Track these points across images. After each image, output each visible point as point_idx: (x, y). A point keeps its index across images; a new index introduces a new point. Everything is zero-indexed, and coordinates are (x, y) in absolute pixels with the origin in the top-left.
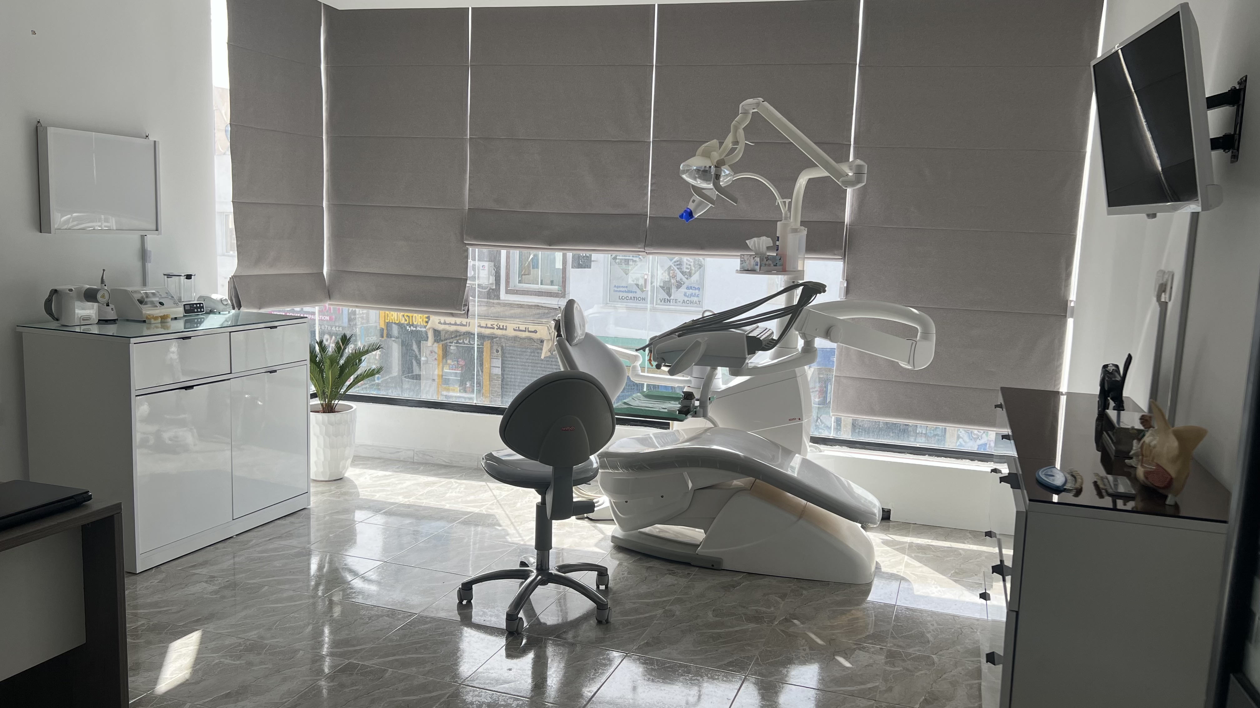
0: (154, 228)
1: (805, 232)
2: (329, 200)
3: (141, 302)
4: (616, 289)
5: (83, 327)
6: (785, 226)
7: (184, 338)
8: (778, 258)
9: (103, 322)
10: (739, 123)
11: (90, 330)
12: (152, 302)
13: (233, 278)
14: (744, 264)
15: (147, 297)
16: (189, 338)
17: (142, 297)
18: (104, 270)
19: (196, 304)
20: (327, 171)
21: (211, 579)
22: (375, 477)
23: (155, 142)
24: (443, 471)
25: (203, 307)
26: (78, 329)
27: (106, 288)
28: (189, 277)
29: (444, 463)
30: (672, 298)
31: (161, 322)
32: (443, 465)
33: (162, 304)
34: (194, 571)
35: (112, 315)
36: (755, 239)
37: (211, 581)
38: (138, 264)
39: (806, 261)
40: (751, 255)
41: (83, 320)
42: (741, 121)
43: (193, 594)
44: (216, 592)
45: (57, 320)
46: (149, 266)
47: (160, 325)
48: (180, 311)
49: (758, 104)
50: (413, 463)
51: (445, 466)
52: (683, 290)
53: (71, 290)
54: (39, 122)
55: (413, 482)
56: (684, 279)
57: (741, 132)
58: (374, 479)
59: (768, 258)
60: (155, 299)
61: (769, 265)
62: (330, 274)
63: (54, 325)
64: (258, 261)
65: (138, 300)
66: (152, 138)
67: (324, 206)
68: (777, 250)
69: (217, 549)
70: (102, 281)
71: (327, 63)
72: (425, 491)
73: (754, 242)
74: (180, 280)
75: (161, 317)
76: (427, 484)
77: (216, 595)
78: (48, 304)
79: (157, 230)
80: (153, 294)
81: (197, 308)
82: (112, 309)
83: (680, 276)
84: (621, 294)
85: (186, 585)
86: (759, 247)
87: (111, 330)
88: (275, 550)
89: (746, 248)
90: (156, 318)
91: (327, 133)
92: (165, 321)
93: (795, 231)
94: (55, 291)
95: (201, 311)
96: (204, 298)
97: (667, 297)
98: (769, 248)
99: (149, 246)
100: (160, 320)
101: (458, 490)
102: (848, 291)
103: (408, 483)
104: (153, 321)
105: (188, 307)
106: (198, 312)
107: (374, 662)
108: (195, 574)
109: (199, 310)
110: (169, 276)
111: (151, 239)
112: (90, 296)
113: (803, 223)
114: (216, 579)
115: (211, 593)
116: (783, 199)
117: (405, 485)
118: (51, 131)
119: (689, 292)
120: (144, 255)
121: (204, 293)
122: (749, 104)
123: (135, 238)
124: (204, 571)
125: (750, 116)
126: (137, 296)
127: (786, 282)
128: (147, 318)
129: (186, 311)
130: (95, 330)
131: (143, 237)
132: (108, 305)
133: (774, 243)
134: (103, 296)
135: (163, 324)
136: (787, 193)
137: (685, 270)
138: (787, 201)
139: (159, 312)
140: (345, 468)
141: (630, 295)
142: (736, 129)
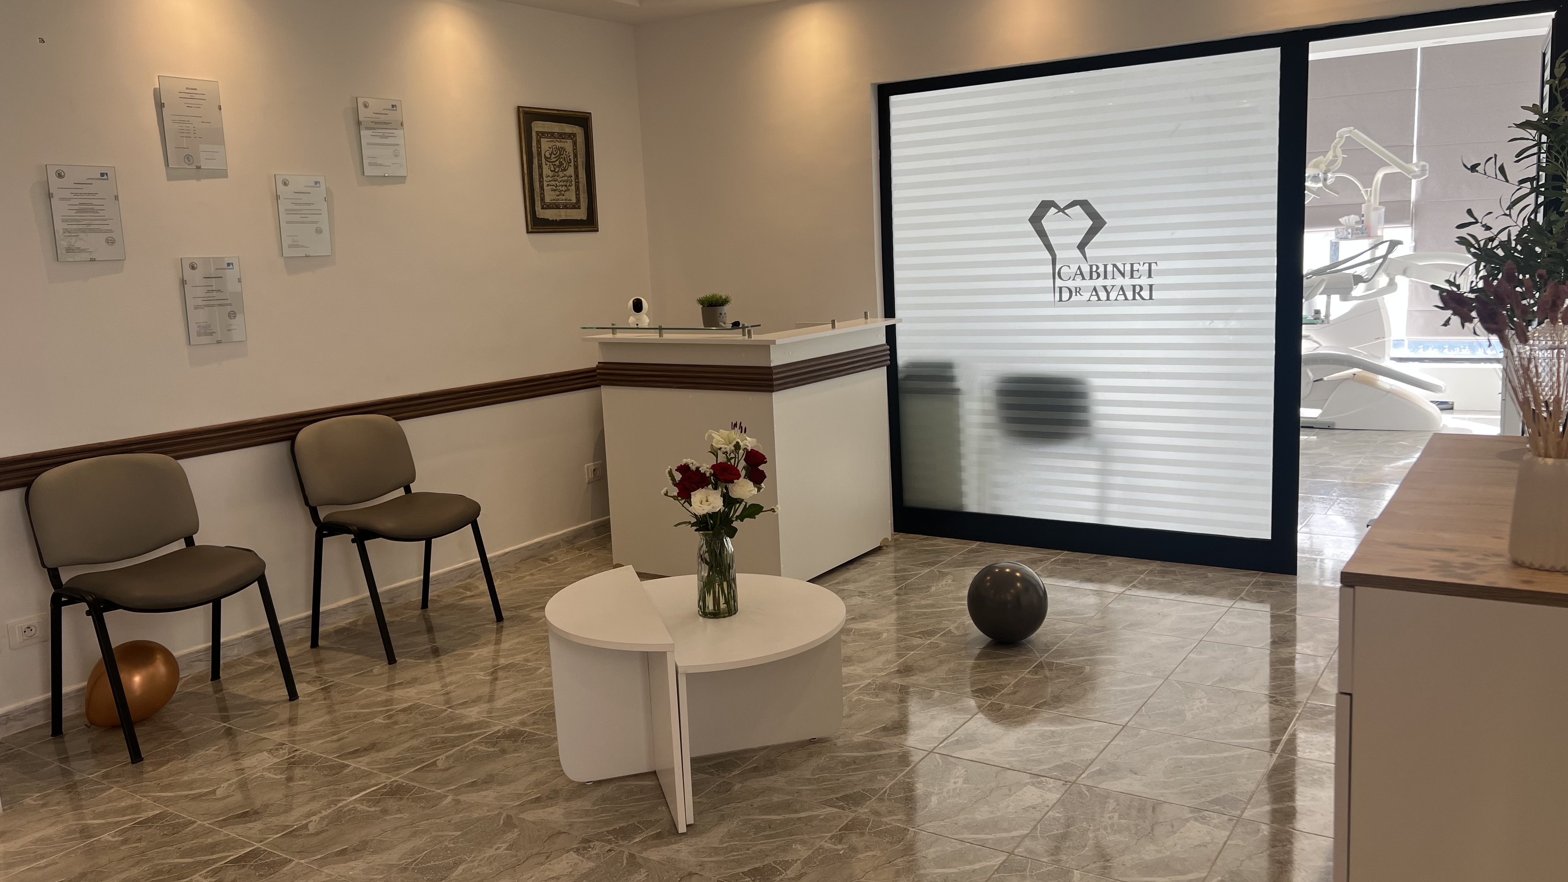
1: (1383, 209)
6: (1368, 207)
8: (1364, 228)
10: (1337, 144)
14: (1339, 235)
36: (1346, 217)
39: (1385, 230)
40: (1344, 229)
42: (1339, 142)
49: (1350, 131)
57: (1339, 150)
59: (1357, 229)
61: (1358, 234)
68: (1363, 223)
73: (1345, 220)
86: (1349, 222)
89: (1340, 224)
93: (1376, 209)
98: (1357, 223)
102: (1415, 248)
113: (1380, 204)
116: (1365, 188)
122: (1344, 132)
125: (1344, 140)
127: (1370, 244)
133: (1360, 218)
136: (1368, 184)
138: (1369, 189)
142: (1335, 147)
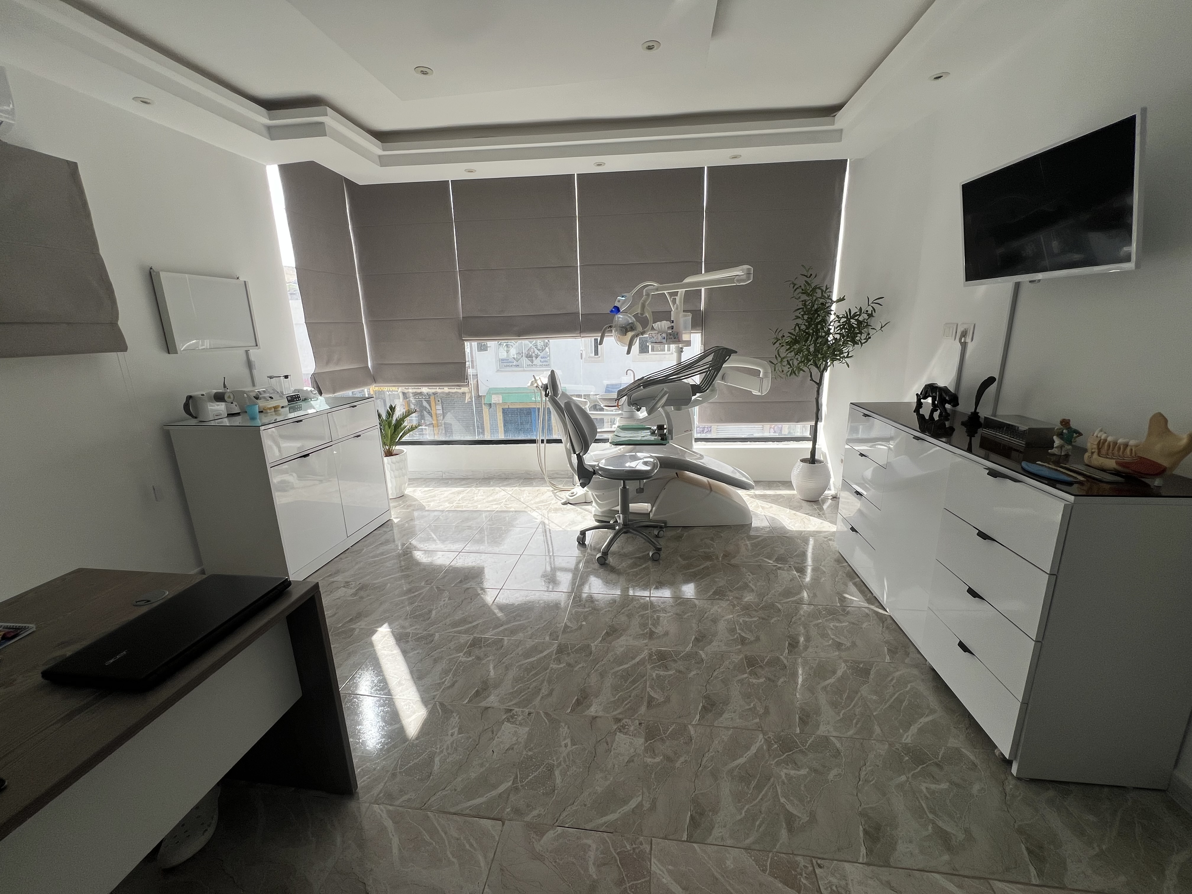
0: (255, 345)
2: (366, 318)
3: (257, 398)
4: (502, 361)
5: (216, 421)
6: (675, 314)
7: (297, 422)
8: (674, 334)
9: (230, 415)
11: (222, 422)
12: (264, 398)
13: (313, 375)
14: (653, 339)
15: (261, 394)
16: (301, 421)
17: (257, 394)
18: (224, 378)
19: (295, 395)
20: (363, 299)
21: (347, 584)
22: (424, 492)
23: (245, 282)
24: (463, 482)
25: (300, 397)
26: (213, 423)
27: (228, 391)
28: (286, 377)
29: (463, 477)
30: (534, 363)
31: (275, 411)
32: (462, 478)
33: (271, 398)
34: (332, 579)
35: (237, 410)
36: (658, 323)
37: (347, 585)
38: (246, 371)
40: (658, 333)
41: (216, 415)
43: (339, 598)
44: (355, 594)
45: (196, 418)
46: (255, 372)
47: (274, 413)
48: (285, 402)
50: (443, 479)
51: (464, 479)
52: (539, 358)
53: (203, 395)
54: (151, 268)
55: (450, 492)
56: (539, 353)
58: (424, 493)
59: (669, 334)
60: (267, 395)
61: (671, 338)
62: (373, 367)
63: (193, 422)
64: (328, 363)
65: (254, 397)
66: (242, 279)
67: (364, 323)
68: (674, 328)
69: (341, 559)
70: (225, 386)
71: (353, 225)
72: (460, 497)
73: (658, 325)
74: (280, 382)
75: (274, 407)
76: (459, 493)
77: (355, 596)
78: (186, 407)
79: (257, 346)
80: (264, 391)
81: (296, 398)
82: (236, 405)
83: (536, 351)
84: (505, 364)
85: (331, 592)
86: (661, 328)
87: (237, 421)
88: (382, 554)
90: (270, 409)
91: (359, 273)
92: (277, 410)
93: (682, 316)
94: (190, 398)
95: (299, 400)
96: (299, 391)
97: (531, 364)
98: (668, 328)
99: (252, 358)
100: (273, 409)
101: (480, 494)
103: (446, 494)
104: (269, 411)
105: (289, 398)
106: (297, 401)
107: (491, 634)
108: (333, 582)
109: (297, 399)
110: (271, 377)
111: (253, 352)
112: (219, 398)
113: (684, 311)
114: (350, 583)
115: (351, 595)
117: (445, 495)
118: (163, 275)
119: (542, 360)
120: (250, 364)
121: (298, 388)
123: (242, 351)
124: (339, 578)
126: (254, 394)
128: (264, 409)
129: (289, 401)
130: (226, 422)
131: (247, 352)
132: (232, 403)
133: (671, 324)
134: (229, 397)
135: (276, 412)
137: (539, 348)
139: (272, 404)
140: (405, 489)
141: (511, 364)
